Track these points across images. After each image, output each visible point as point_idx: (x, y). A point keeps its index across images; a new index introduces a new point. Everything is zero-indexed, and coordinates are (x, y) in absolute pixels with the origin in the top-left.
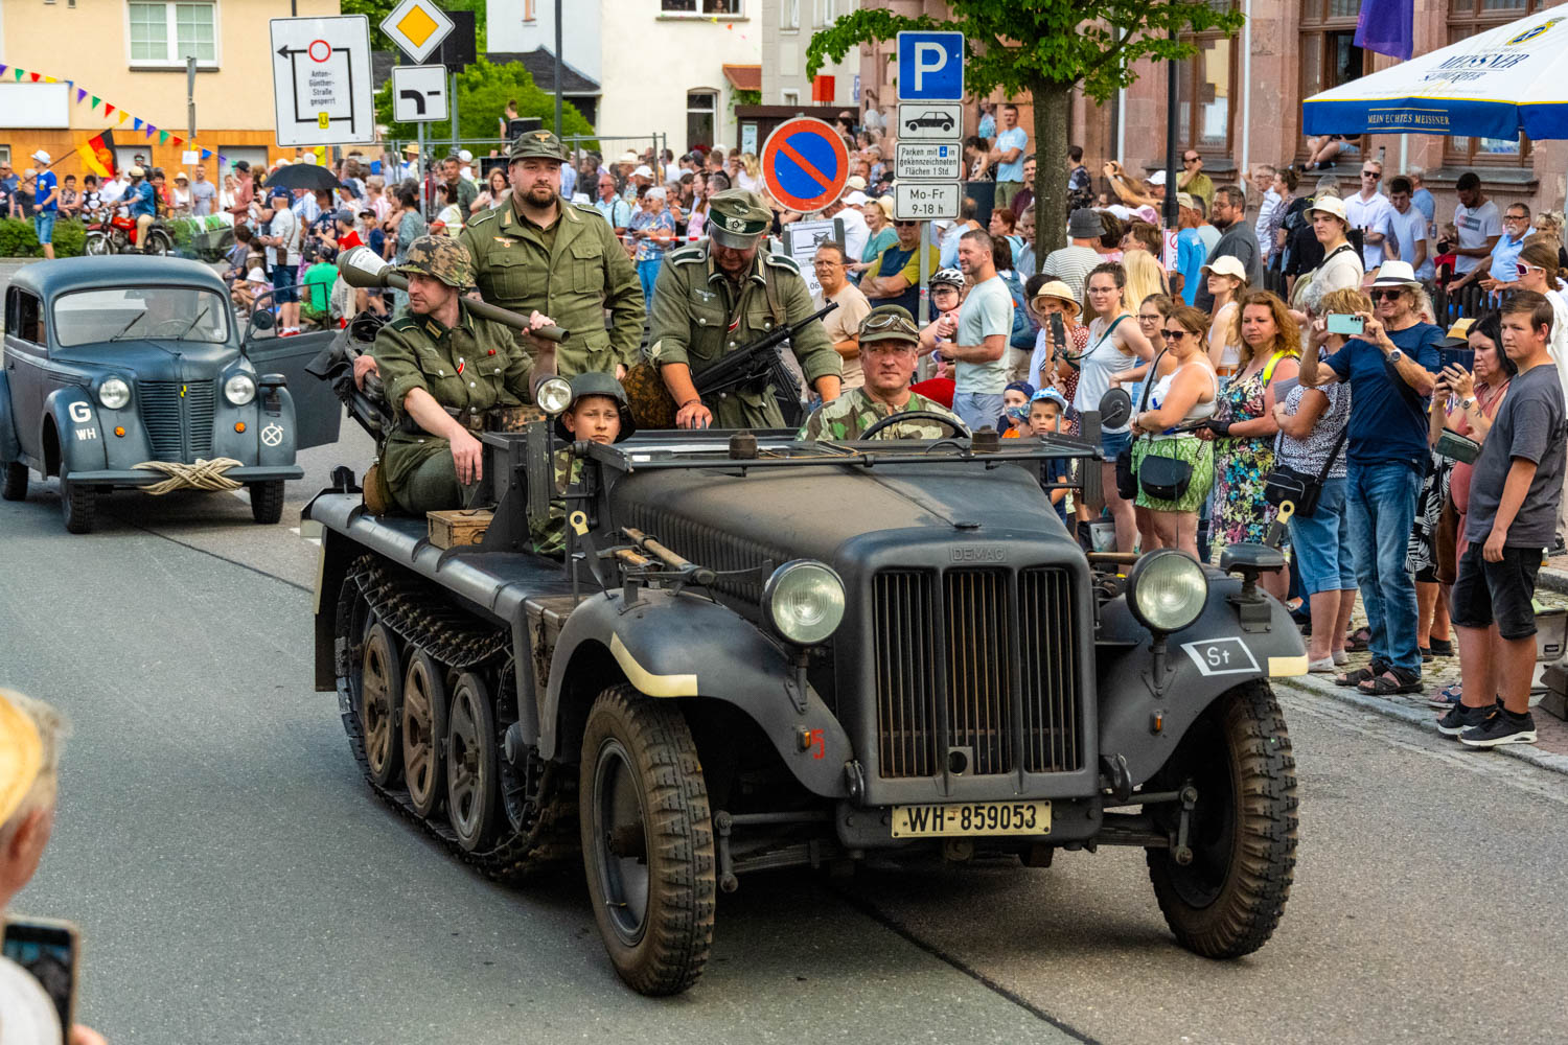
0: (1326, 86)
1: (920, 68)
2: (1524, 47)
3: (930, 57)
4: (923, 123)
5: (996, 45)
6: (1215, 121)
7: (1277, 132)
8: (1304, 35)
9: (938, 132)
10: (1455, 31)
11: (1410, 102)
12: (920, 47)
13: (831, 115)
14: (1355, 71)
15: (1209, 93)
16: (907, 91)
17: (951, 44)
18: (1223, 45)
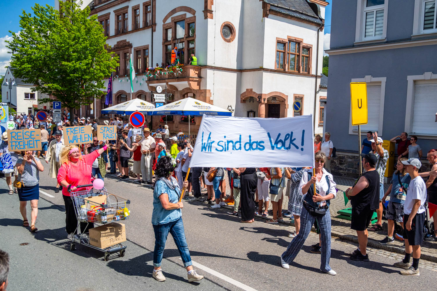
0: (104, 108)
1: (56, 105)
2: (125, 105)
3: (57, 104)
4: (56, 112)
5: (65, 103)
6: (92, 112)
7: (99, 113)
8: (101, 103)
9: (58, 113)
10: (118, 103)
11: (113, 110)
12: (56, 103)
13: (46, 111)
14: (107, 106)
15: (91, 109)
16: (54, 108)
17: (59, 103)
18: (92, 104)
